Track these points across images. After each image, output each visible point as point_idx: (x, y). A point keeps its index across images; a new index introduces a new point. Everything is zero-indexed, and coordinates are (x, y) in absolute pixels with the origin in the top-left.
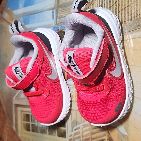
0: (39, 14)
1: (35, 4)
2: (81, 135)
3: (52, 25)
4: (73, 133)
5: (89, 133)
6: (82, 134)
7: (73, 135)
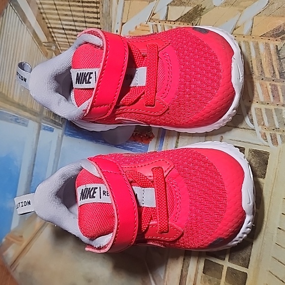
0: (35, 163)
1: (21, 165)
2: (263, 107)
3: (60, 136)
4: (258, 129)
5: (261, 85)
6: (262, 103)
7: (264, 131)
